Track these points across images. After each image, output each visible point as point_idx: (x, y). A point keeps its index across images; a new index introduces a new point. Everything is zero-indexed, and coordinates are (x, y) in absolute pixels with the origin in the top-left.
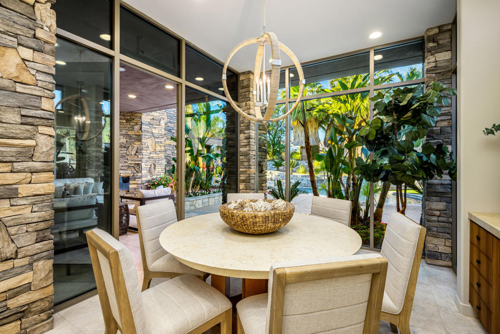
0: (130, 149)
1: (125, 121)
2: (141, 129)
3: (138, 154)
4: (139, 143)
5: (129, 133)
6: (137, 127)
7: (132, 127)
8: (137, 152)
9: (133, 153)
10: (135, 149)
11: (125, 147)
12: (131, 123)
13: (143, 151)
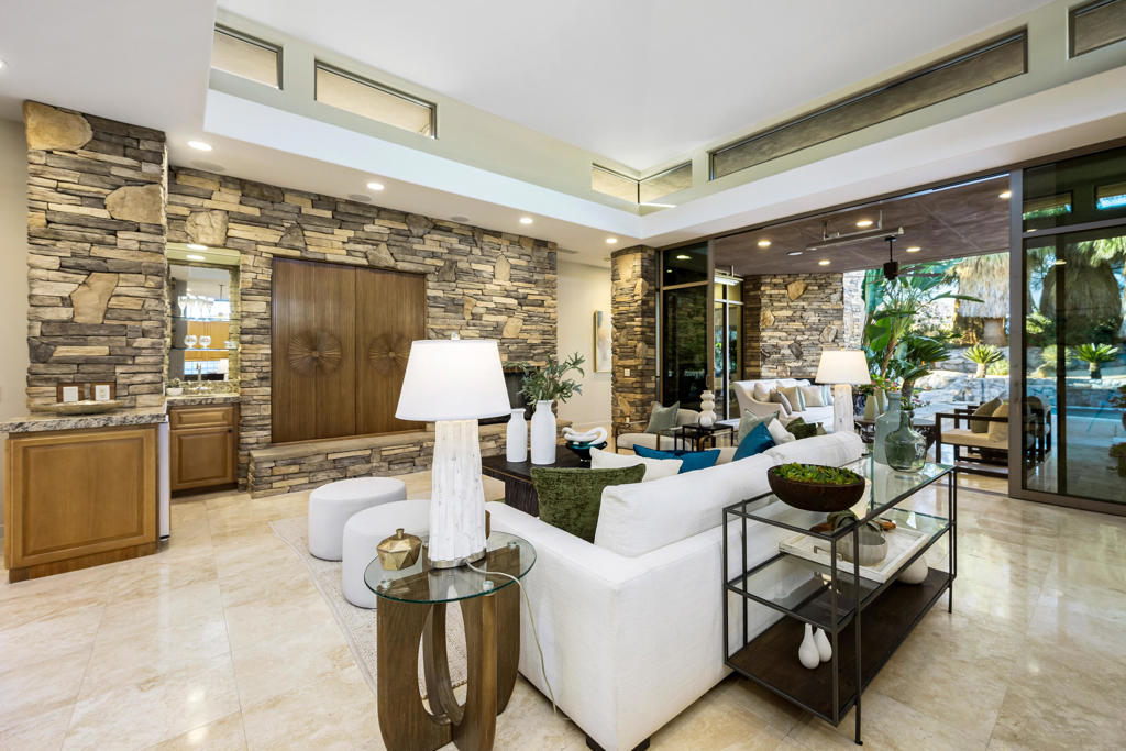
0: (825, 332)
1: (816, 288)
2: (842, 299)
3: (837, 340)
4: (839, 323)
5: (824, 307)
6: (836, 297)
7: (828, 296)
8: (836, 337)
9: (831, 339)
10: (834, 332)
11: (817, 330)
12: (827, 291)
13: (845, 336)
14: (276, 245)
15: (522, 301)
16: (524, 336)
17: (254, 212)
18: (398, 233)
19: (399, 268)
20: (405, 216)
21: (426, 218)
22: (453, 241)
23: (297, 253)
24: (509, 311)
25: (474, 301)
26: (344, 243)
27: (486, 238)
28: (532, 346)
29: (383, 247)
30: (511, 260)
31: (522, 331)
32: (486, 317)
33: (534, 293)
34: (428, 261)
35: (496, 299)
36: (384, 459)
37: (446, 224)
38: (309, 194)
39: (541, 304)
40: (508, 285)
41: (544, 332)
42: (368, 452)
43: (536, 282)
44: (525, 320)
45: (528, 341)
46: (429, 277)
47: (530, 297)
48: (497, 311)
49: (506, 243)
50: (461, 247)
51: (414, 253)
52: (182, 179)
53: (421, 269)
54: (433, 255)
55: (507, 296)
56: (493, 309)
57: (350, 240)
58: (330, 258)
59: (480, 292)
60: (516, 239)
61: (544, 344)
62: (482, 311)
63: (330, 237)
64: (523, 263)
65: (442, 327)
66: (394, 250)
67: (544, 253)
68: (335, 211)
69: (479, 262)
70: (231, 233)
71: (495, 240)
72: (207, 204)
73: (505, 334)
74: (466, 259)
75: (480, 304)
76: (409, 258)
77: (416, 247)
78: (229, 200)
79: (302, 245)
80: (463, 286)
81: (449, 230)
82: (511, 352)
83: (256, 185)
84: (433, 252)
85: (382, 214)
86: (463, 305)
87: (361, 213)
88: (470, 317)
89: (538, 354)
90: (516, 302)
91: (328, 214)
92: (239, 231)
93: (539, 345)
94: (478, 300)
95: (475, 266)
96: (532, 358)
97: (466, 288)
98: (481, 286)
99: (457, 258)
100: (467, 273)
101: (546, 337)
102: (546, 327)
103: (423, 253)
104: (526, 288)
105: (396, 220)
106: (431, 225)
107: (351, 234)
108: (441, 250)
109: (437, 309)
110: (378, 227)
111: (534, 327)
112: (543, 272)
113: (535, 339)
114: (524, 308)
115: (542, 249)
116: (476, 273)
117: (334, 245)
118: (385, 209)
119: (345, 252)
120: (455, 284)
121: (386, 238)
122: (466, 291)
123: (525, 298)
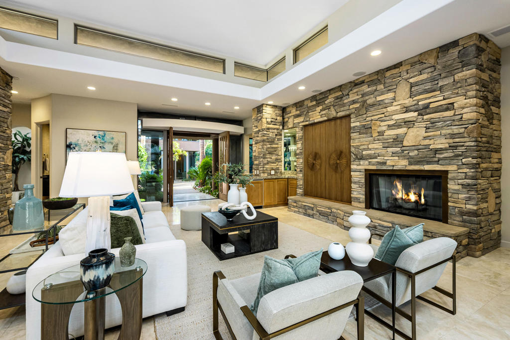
14: (303, 122)
15: (424, 110)
16: (427, 142)
17: (298, 112)
18: (337, 98)
19: (338, 116)
20: (340, 88)
21: (351, 82)
22: (365, 88)
23: (307, 123)
24: (408, 123)
25: (378, 123)
26: (320, 112)
27: (388, 74)
28: (436, 151)
29: (332, 107)
30: (411, 80)
31: (425, 138)
32: (388, 133)
33: (437, 99)
34: (351, 107)
35: (396, 117)
36: (318, 211)
37: (361, 80)
38: (309, 98)
39: (450, 107)
40: (408, 102)
41: (453, 136)
42: (312, 206)
43: (441, 89)
44: (427, 128)
45: (431, 147)
46: (352, 116)
47: (432, 106)
48: (397, 125)
49: (408, 67)
50: (370, 89)
51: (344, 105)
52: (288, 110)
53: (348, 113)
54: (354, 102)
55: (406, 112)
56: (393, 125)
57: (321, 110)
58: (316, 121)
59: (383, 115)
60: (416, 59)
61: (453, 147)
62: (384, 128)
63: (315, 112)
64: (424, 76)
65: (358, 144)
66: (336, 107)
67: (454, 52)
68: (316, 100)
69: (382, 94)
70: (295, 122)
71: (396, 71)
72: (290, 115)
73: (405, 143)
74: (372, 96)
75: (383, 124)
76: (342, 109)
77: (346, 101)
78: (294, 112)
79: (308, 119)
80: (371, 115)
81: (363, 82)
82: (411, 157)
83: (298, 103)
84: (353, 101)
85: (331, 92)
86: (371, 128)
87: (324, 96)
88: (377, 134)
89: (445, 158)
90: (416, 114)
91: (314, 103)
92: (296, 121)
93: (446, 149)
94: (382, 121)
95: (379, 98)
96: (437, 162)
97: (373, 115)
98: (385, 110)
99: (367, 98)
100: (373, 105)
101: (457, 140)
102: (456, 130)
103: (349, 104)
104: (426, 99)
105: (337, 92)
106: (353, 84)
107: (321, 108)
108: (358, 97)
109: (355, 134)
110: (330, 100)
111: (439, 133)
112: (451, 73)
113: (441, 143)
114: (425, 117)
115: (451, 51)
116: (380, 103)
117: (317, 116)
118: (332, 89)
119: (320, 117)
120: (365, 116)
121: (332, 104)
122: (373, 118)
123: (427, 107)
